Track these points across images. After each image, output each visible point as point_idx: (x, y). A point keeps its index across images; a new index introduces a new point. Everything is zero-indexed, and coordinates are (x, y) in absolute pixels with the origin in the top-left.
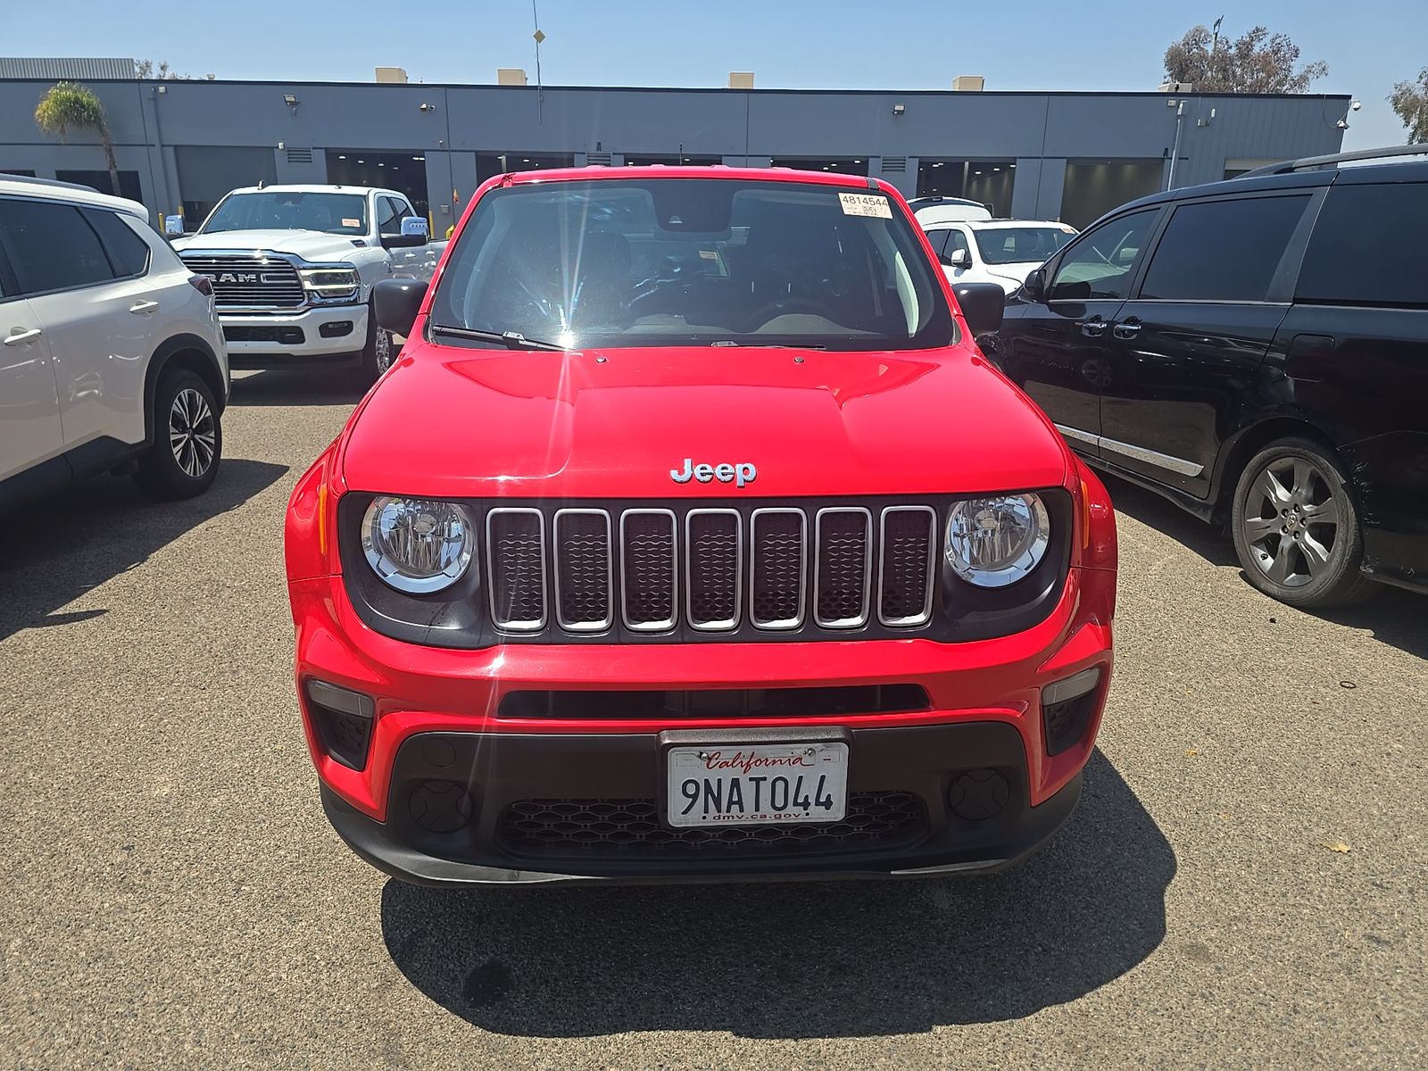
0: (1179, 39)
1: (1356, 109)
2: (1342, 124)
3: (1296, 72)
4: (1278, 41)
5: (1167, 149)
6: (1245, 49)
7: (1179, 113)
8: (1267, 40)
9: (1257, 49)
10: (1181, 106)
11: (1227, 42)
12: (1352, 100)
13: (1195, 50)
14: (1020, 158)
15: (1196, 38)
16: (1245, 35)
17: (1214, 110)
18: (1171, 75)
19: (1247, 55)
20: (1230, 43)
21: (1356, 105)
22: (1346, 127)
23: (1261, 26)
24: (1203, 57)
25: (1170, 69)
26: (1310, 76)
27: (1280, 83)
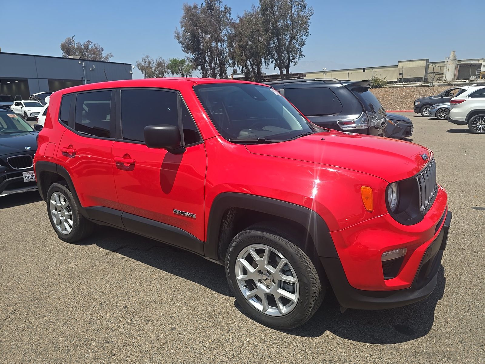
0: (64, 41)
1: (134, 68)
2: (131, 72)
3: (104, 55)
4: (96, 45)
5: (82, 77)
6: (87, 47)
7: (83, 66)
8: (93, 44)
9: (90, 47)
10: (83, 63)
11: (80, 44)
12: (132, 65)
13: (70, 45)
14: (29, 78)
15: (69, 41)
16: (85, 42)
17: (94, 66)
18: (64, 53)
19: (88, 48)
20: (81, 44)
21: (133, 67)
22: (132, 73)
23: (90, 40)
24: (74, 48)
25: (63, 51)
26: (109, 57)
27: (100, 58)
